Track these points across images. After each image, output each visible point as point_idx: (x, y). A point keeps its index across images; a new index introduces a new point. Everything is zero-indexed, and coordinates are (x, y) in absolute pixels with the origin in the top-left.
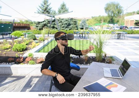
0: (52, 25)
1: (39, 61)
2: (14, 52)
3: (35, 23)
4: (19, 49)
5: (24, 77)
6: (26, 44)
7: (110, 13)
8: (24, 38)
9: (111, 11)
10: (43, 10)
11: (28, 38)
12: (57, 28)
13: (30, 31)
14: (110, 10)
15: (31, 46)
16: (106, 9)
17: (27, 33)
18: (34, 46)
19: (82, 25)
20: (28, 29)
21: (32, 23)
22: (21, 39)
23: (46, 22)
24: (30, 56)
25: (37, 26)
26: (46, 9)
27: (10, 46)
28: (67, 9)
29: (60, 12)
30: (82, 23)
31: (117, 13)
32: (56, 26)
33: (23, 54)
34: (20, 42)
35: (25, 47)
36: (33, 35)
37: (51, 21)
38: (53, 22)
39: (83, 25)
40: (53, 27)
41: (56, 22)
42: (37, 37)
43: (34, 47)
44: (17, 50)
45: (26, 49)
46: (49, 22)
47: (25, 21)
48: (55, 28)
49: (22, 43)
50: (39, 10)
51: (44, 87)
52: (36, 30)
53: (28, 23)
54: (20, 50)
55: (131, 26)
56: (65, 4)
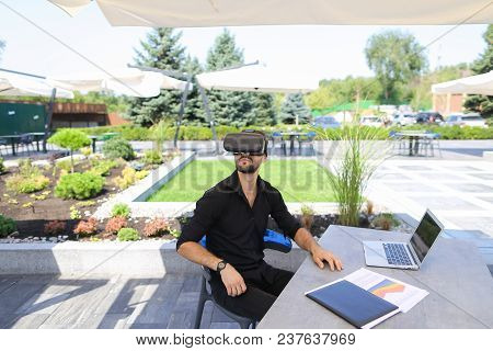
0: (187, 110)
1: (153, 231)
2: (61, 202)
3: (126, 100)
4: (81, 190)
5: (103, 283)
6: (103, 175)
7: (384, 67)
8: (92, 155)
9: (387, 59)
10: (153, 56)
11: (106, 153)
12: (202, 120)
13: (108, 130)
14: (384, 58)
15: (121, 180)
16: (373, 55)
17: (100, 137)
18: (130, 181)
19: (289, 109)
20: (100, 124)
21: (115, 101)
22: (82, 157)
23: (165, 98)
24: (119, 213)
25: (135, 110)
26: (165, 52)
27: (47, 180)
28: (238, 54)
29: (213, 64)
30: (290, 102)
31: (407, 66)
32: (199, 113)
33: (93, 208)
34: (78, 168)
35: (99, 184)
36: (122, 144)
37: (185, 96)
38: (190, 97)
39: (294, 108)
40: (192, 117)
41: (200, 98)
42: (139, 151)
43: (131, 184)
44: (73, 193)
45: (104, 192)
46: (174, 96)
47: (90, 93)
48: (197, 118)
49: (89, 168)
50: (140, 55)
51: (176, 312)
52: (132, 128)
53: (102, 102)
54: (82, 194)
55: (453, 111)
56: (231, 36)
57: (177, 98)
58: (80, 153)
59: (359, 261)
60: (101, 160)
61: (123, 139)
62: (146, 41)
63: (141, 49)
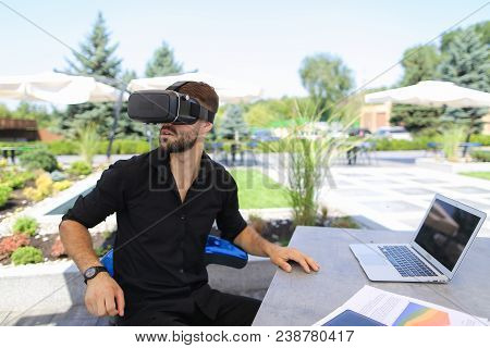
0: (123, 123)
3: (57, 114)
6: (14, 188)
7: (317, 88)
9: (319, 80)
10: (87, 66)
11: (23, 166)
12: (140, 134)
14: (317, 78)
15: (35, 191)
16: (306, 76)
18: (46, 192)
19: (228, 126)
20: (29, 140)
21: (47, 118)
23: (100, 111)
24: (23, 228)
25: (67, 123)
28: (177, 68)
30: (230, 119)
31: (337, 87)
32: (136, 126)
36: (43, 154)
37: (119, 109)
39: (234, 125)
40: (129, 131)
43: (47, 196)
45: (9, 206)
46: (110, 109)
48: (135, 132)
50: (72, 65)
52: (62, 142)
53: (32, 118)
55: (381, 127)
56: (170, 49)
57: (112, 111)
60: (19, 172)
62: (79, 51)
63: (73, 59)
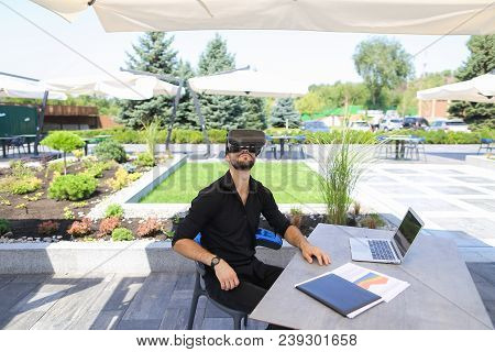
0: (178, 113)
1: (147, 231)
2: (54, 203)
3: (118, 104)
4: (74, 191)
5: (97, 281)
6: (96, 177)
7: (372, 74)
8: (84, 158)
9: (375, 66)
10: (145, 59)
11: (98, 156)
12: (194, 124)
13: (100, 133)
14: (372, 64)
15: (114, 182)
16: (361, 61)
17: (92, 140)
18: (123, 182)
19: (279, 114)
20: (91, 127)
21: (106, 104)
22: (74, 159)
23: (156, 102)
24: (112, 213)
25: (127, 113)
26: (157, 55)
27: (40, 181)
28: (230, 59)
29: (205, 68)
30: (280, 107)
31: (394, 73)
32: (190, 117)
33: (86, 209)
34: (70, 170)
35: (92, 185)
36: (115, 146)
37: (177, 100)
38: (182, 100)
39: (284, 112)
40: (183, 120)
41: (191, 102)
42: (131, 153)
44: (67, 194)
45: (97, 193)
46: (166, 100)
47: (82, 97)
48: (188, 122)
49: (82, 170)
50: (132, 59)
51: (170, 309)
52: (124, 131)
53: (93, 105)
54: (75, 195)
55: (438, 117)
56: (223, 41)
57: (169, 102)
58: (73, 155)
59: (346, 256)
60: (94, 162)
61: (116, 142)
62: (138, 44)
63: (133, 53)
